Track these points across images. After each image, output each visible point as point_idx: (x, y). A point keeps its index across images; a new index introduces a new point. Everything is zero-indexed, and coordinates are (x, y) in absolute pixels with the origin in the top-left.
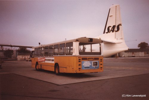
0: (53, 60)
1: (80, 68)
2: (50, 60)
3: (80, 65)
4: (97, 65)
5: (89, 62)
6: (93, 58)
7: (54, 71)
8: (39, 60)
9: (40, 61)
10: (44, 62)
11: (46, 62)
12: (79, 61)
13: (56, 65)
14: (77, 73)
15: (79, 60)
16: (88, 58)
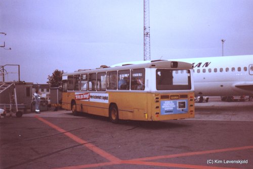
0: (105, 98)
1: (158, 113)
2: (99, 97)
3: (157, 107)
4: (184, 106)
5: (172, 101)
6: (178, 96)
7: (107, 115)
8: (76, 96)
9: (79, 98)
10: (88, 100)
11: (92, 100)
12: (157, 101)
13: (113, 106)
14: (154, 120)
15: (157, 98)
16: (171, 96)
